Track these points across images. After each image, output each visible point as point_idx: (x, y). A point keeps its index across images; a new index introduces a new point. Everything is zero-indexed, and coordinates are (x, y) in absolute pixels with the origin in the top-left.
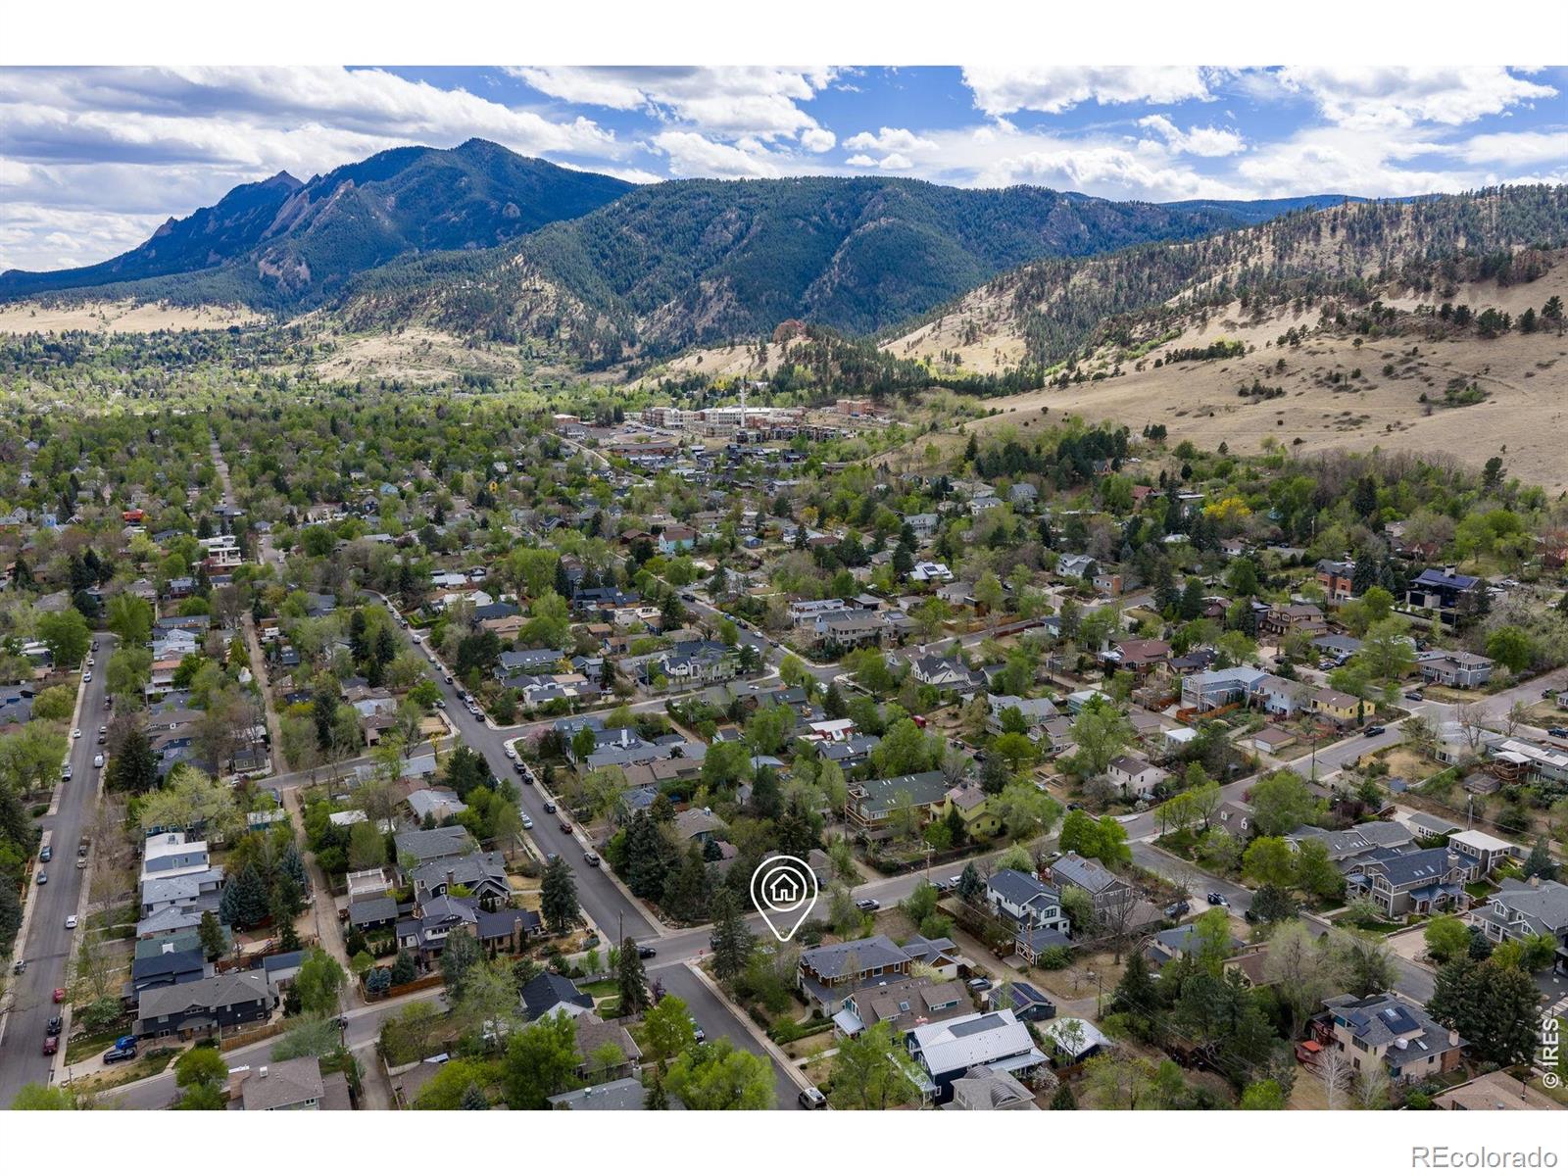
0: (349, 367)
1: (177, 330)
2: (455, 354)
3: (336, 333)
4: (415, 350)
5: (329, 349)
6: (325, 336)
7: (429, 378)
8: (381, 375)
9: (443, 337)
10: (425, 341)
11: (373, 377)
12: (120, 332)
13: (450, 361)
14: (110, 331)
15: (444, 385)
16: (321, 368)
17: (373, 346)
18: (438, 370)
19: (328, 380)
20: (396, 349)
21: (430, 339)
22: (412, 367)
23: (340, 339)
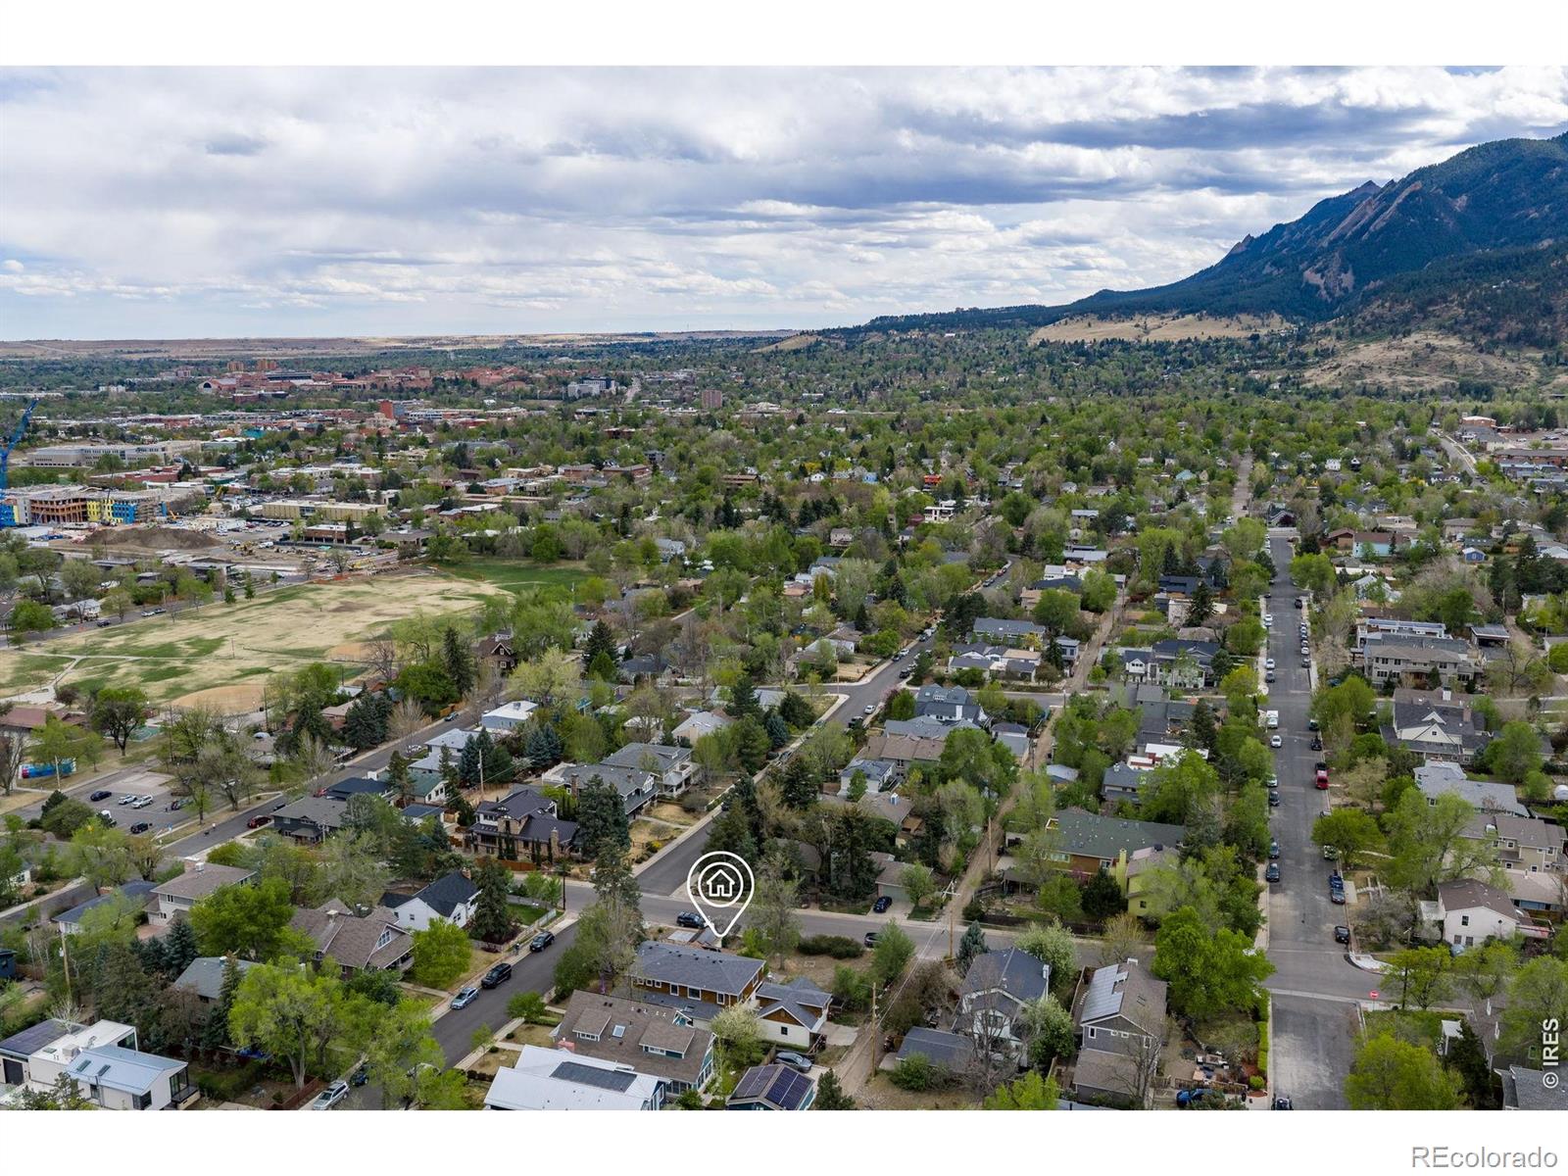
0: (1337, 372)
1: (1203, 339)
2: (1459, 359)
3: (1339, 338)
4: (1415, 355)
5: (1325, 354)
6: (1327, 342)
7: (1421, 384)
8: (1368, 381)
9: (1454, 342)
10: (1428, 346)
11: (1358, 382)
12: (1151, 340)
13: (1452, 366)
14: (1144, 340)
15: (1433, 392)
16: (1307, 374)
17: (1370, 352)
18: (1435, 377)
19: (1309, 386)
20: (1394, 354)
21: (1435, 342)
22: (1406, 374)
23: (1339, 345)
